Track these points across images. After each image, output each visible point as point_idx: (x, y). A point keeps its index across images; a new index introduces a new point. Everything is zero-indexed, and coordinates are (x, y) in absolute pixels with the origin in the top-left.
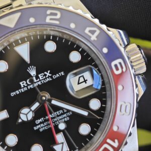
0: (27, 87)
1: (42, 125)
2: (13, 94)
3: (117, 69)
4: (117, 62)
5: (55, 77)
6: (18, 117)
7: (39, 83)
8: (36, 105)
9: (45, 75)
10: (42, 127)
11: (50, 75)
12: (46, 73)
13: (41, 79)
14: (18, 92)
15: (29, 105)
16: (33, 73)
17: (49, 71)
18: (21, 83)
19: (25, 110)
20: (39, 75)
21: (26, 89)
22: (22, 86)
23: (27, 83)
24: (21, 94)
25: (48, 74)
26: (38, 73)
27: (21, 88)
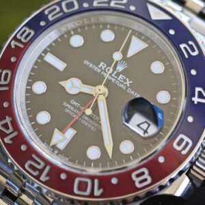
0: (102, 71)
1: (72, 108)
2: (86, 62)
3: (179, 144)
4: (186, 139)
5: (129, 90)
7: (113, 80)
9: (125, 81)
10: (70, 110)
11: (128, 85)
12: (128, 80)
13: (119, 79)
14: (91, 65)
16: (120, 68)
17: (131, 82)
18: (102, 63)
20: (121, 76)
21: (99, 71)
22: (100, 66)
23: (105, 68)
24: (92, 70)
25: (128, 83)
26: (123, 72)
27: (97, 66)
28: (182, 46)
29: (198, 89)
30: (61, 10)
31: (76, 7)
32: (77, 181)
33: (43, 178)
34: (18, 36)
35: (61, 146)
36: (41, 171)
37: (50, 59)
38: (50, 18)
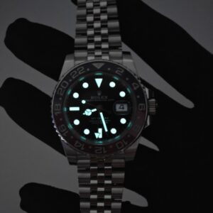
1: (94, 121)
3: (141, 108)
4: (142, 104)
5: (109, 100)
6: (84, 112)
7: (100, 100)
8: (95, 110)
11: (107, 98)
12: (105, 96)
15: (91, 108)
16: (99, 94)
17: (107, 96)
18: (91, 97)
19: (88, 110)
21: (92, 100)
26: (102, 95)
28: (116, 72)
29: (133, 84)
30: (63, 89)
31: (68, 83)
32: (117, 144)
33: (105, 152)
34: (55, 110)
35: (101, 136)
36: (102, 150)
37: (72, 109)
38: (62, 95)
